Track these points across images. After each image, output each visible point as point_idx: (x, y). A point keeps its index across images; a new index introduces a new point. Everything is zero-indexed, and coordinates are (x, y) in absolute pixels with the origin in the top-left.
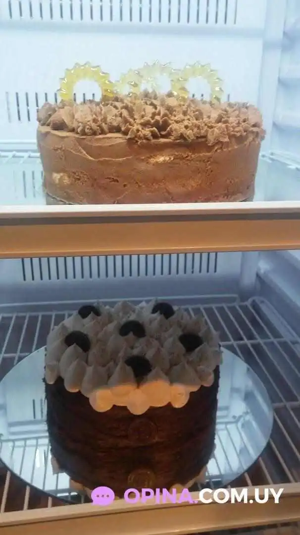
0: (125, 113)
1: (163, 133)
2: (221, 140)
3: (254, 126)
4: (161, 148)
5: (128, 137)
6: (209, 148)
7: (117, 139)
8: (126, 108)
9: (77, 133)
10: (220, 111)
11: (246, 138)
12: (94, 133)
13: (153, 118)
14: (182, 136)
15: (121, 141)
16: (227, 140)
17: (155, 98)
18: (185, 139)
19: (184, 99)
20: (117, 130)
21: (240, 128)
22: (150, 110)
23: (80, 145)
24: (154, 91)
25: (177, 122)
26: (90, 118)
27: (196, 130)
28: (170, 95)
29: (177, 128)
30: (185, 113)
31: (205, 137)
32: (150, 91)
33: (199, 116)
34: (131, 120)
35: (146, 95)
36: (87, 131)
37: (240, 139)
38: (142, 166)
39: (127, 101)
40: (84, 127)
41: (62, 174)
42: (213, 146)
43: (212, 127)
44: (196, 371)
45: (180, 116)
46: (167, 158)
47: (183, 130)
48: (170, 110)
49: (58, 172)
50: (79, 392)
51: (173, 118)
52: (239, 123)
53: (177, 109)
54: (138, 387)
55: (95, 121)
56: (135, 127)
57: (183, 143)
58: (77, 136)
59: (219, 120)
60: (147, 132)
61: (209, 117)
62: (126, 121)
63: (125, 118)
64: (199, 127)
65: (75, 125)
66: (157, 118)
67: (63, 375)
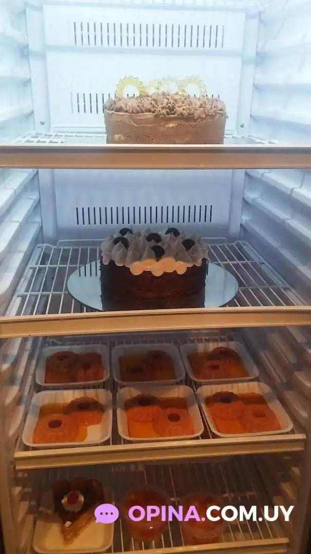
0: (153, 102)
1: (172, 112)
2: (202, 116)
3: (220, 110)
4: (171, 120)
5: (155, 114)
6: (195, 120)
7: (149, 115)
8: (154, 100)
9: (129, 113)
10: (202, 102)
11: (215, 115)
12: (138, 112)
13: (167, 105)
14: (181, 114)
15: (151, 116)
16: (204, 116)
17: (169, 95)
18: (183, 115)
19: (183, 96)
20: (149, 111)
21: (212, 111)
22: (166, 100)
23: (131, 119)
24: (168, 92)
25: (179, 107)
26: (136, 105)
27: (188, 111)
28: (177, 94)
29: (179, 110)
30: (183, 103)
31: (193, 114)
32: (166, 91)
33: (190, 104)
34: (156, 106)
35: (164, 94)
36: (134, 111)
37: (212, 116)
38: (162, 129)
39: (154, 96)
40: (133, 110)
41: (120, 135)
42: (197, 120)
43: (196, 110)
44: (191, 257)
45: (180, 104)
46: (174, 125)
47: (182, 110)
48: (176, 101)
49: (118, 134)
50: (124, 266)
51: (177, 105)
52: (211, 108)
53: (179, 100)
54: (158, 261)
55: (138, 106)
56: (159, 109)
57: (182, 117)
58: (129, 114)
59: (201, 106)
60: (164, 111)
61: (196, 105)
62: (154, 106)
63: (153, 105)
64: (189, 109)
65: (128, 109)
66: (169, 105)
67: (113, 259)
